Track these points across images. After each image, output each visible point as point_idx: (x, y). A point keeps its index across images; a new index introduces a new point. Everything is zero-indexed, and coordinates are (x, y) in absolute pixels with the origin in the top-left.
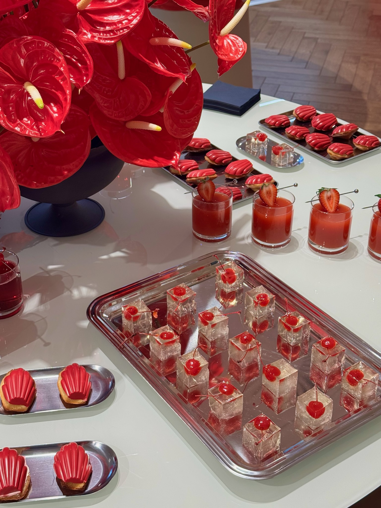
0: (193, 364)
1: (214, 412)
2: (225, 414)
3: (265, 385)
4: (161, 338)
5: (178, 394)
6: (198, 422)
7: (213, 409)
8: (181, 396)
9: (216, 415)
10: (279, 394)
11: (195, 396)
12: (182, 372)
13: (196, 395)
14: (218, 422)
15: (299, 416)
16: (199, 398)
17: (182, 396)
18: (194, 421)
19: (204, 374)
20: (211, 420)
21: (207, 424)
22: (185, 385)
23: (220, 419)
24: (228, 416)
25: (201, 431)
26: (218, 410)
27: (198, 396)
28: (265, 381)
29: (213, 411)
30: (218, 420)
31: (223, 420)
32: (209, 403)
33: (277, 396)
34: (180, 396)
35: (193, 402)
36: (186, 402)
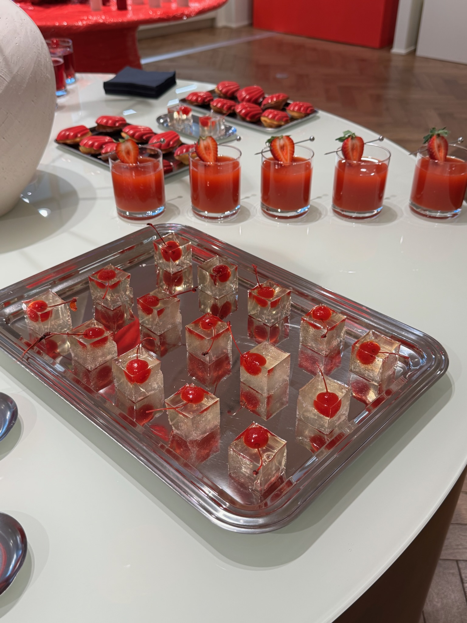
0: (137, 367)
1: (178, 432)
2: (195, 433)
3: (245, 382)
4: (85, 337)
5: (120, 414)
6: (155, 452)
7: (175, 427)
8: (125, 416)
9: (182, 436)
10: (268, 391)
11: (147, 412)
12: (122, 381)
13: (148, 410)
14: (187, 446)
15: (302, 418)
16: (153, 414)
17: (127, 415)
18: (149, 452)
19: (155, 380)
20: (175, 445)
21: (169, 452)
22: (129, 399)
23: (188, 440)
24: (201, 434)
25: (162, 465)
26: (184, 427)
27: (151, 411)
28: (244, 375)
29: (175, 431)
30: (185, 442)
31: (192, 442)
32: (169, 420)
33: (265, 395)
34: (125, 418)
35: (144, 422)
36: (134, 424)
